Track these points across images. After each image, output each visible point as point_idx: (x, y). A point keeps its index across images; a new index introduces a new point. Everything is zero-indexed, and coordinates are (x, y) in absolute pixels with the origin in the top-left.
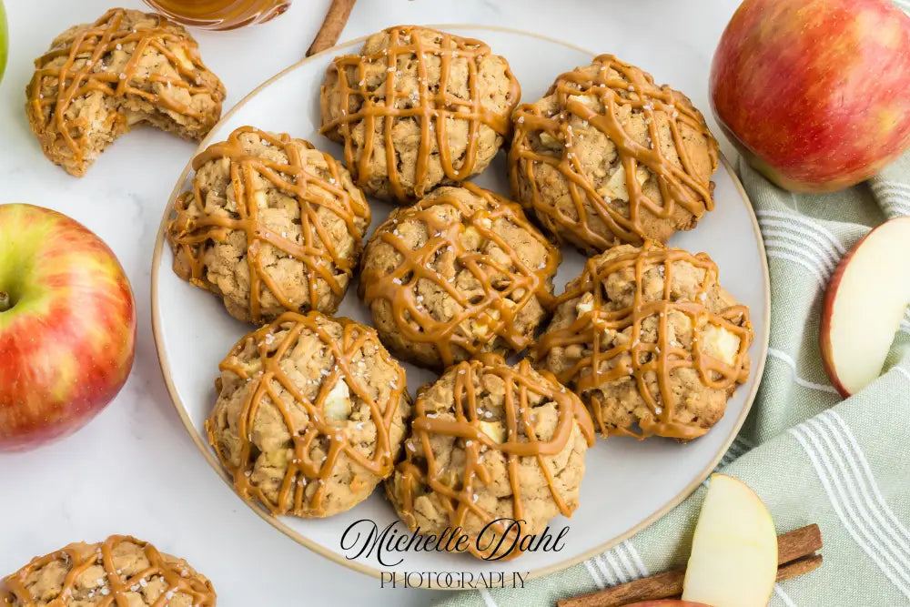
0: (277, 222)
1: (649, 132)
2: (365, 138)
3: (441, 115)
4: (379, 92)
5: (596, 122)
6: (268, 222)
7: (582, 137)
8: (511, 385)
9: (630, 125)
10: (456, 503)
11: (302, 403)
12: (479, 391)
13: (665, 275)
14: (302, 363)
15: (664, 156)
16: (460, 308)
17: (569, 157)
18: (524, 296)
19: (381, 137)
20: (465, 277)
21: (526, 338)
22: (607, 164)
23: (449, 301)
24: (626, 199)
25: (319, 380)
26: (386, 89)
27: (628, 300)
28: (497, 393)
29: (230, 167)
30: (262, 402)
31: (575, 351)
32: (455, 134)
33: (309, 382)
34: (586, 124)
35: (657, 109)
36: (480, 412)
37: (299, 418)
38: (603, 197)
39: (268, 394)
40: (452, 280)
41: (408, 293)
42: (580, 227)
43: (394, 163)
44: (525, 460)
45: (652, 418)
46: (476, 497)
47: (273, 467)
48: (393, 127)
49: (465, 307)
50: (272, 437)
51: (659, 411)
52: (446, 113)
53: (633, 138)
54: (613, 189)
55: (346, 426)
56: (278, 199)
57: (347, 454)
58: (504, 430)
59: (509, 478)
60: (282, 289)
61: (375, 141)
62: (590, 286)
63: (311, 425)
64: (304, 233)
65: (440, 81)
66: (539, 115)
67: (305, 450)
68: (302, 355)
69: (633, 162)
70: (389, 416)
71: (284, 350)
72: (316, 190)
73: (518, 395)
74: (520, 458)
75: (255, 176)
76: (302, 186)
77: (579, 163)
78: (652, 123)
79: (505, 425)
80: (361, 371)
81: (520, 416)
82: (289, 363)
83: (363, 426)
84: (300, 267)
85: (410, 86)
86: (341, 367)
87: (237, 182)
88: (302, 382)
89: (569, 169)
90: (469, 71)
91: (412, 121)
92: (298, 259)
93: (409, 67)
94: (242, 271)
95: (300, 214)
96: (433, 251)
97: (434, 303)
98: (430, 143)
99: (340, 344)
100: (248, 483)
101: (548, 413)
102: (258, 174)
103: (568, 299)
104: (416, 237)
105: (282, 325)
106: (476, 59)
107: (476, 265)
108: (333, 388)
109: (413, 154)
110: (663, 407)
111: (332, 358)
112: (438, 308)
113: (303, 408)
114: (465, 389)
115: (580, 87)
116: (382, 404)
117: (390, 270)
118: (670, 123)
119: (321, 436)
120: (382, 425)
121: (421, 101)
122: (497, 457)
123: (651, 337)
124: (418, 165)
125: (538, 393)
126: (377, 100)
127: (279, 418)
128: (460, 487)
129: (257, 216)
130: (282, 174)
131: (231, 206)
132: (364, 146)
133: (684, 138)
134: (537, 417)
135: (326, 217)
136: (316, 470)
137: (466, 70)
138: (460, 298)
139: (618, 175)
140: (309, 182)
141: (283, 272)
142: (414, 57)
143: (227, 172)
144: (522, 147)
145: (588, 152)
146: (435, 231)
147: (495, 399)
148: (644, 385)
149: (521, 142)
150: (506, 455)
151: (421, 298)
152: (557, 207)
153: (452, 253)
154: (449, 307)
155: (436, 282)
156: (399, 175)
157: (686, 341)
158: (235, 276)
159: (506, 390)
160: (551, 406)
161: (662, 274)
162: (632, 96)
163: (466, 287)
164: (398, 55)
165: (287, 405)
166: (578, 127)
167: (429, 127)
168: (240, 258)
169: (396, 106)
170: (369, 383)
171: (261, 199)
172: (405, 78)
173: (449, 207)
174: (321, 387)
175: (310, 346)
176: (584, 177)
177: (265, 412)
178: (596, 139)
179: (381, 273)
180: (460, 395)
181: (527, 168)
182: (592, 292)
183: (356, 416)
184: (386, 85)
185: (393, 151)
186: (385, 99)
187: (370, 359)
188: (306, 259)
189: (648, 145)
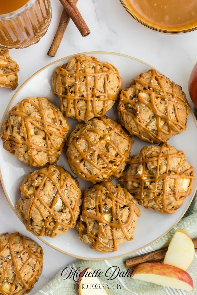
0: (38, 140)
1: (166, 109)
2: (67, 105)
3: (94, 100)
4: (72, 89)
5: (148, 105)
6: (34, 142)
7: (142, 110)
8: (114, 202)
9: (160, 107)
10: (95, 240)
11: (47, 208)
12: (104, 203)
13: (167, 164)
14: (47, 193)
15: (171, 117)
16: (98, 171)
17: (138, 117)
18: (120, 164)
19: (73, 105)
20: (101, 161)
21: (120, 174)
22: (151, 118)
23: (95, 169)
24: (156, 129)
25: (52, 198)
26: (75, 89)
27: (154, 172)
28: (110, 206)
29: (21, 120)
30: (34, 208)
31: (136, 185)
32: (99, 105)
33: (49, 200)
34: (144, 106)
35: (170, 100)
36: (104, 210)
37: (46, 213)
38: (149, 129)
39: (36, 206)
40: (96, 163)
41: (82, 165)
42: (141, 136)
43: (78, 113)
44: (118, 229)
45: (159, 208)
46: (102, 239)
47: (38, 226)
48: (77, 103)
49: (100, 171)
50: (38, 219)
51: (161, 207)
52: (96, 99)
53: (160, 111)
54: (152, 126)
55: (61, 215)
56: (38, 130)
57: (61, 224)
58: (111, 217)
59: (112, 235)
60: (40, 162)
61: (71, 106)
62: (142, 162)
63: (50, 215)
64: (46, 143)
65: (94, 86)
66: (128, 98)
67: (48, 223)
68: (47, 190)
69: (160, 119)
70: (75, 210)
71: (41, 187)
72: (51, 129)
73: (116, 205)
74: (116, 229)
75: (29, 125)
76: (46, 127)
77: (141, 119)
78: (167, 106)
79: (112, 215)
80: (66, 194)
81: (117, 214)
82: (42, 193)
83: (66, 215)
84: (46, 155)
85: (83, 89)
86: (59, 194)
87: (23, 128)
88: (46, 200)
89: (137, 121)
90: (105, 81)
91: (84, 101)
92: (45, 152)
93: (83, 81)
94: (26, 156)
95: (46, 136)
96: (90, 153)
97: (90, 169)
98: (90, 108)
99: (59, 185)
100: (31, 229)
101: (126, 211)
102: (31, 123)
103: (135, 163)
104: (84, 146)
105: (40, 175)
106: (107, 75)
107: (104, 158)
108: (57, 202)
109: (84, 112)
110: (163, 206)
111: (56, 190)
112: (92, 171)
113: (47, 210)
114: (99, 202)
115: (143, 87)
116: (73, 206)
117: (76, 157)
118: (173, 104)
119: (53, 219)
120: (73, 214)
121: (87, 95)
122: (109, 228)
123: (161, 188)
124: (86, 115)
125: (122, 204)
126: (72, 92)
127: (39, 214)
128: (97, 236)
129: (31, 139)
130: (39, 123)
131: (22, 135)
132: (67, 107)
133: (178, 108)
134: (122, 214)
135: (54, 137)
136: (52, 228)
137: (103, 81)
138: (98, 168)
139: (154, 122)
140: (49, 126)
141: (40, 157)
142: (85, 77)
143: (20, 122)
144: (122, 108)
145: (144, 115)
146: (91, 146)
147: (109, 206)
148: (157, 201)
149: (122, 106)
150: (111, 227)
151: (86, 167)
152: (133, 130)
153: (96, 153)
154: (95, 171)
155: (91, 164)
156: (80, 116)
157: (172, 188)
158: (24, 157)
159: (113, 205)
160: (127, 208)
161: (166, 164)
162: (161, 93)
163: (101, 164)
164: (79, 76)
165: (42, 210)
166: (142, 106)
167: (90, 104)
168: (26, 152)
169: (78, 96)
170: (68, 197)
171: (32, 132)
172: (82, 85)
173: (96, 134)
174: (53, 201)
175: (49, 186)
176: (142, 124)
177: (35, 211)
178: (147, 111)
179: (73, 158)
180: (98, 204)
181: (123, 115)
182: (143, 165)
183: (64, 211)
184: (75, 87)
185: (77, 110)
186: (74, 92)
187: (69, 188)
188: (48, 152)
189: (165, 113)
